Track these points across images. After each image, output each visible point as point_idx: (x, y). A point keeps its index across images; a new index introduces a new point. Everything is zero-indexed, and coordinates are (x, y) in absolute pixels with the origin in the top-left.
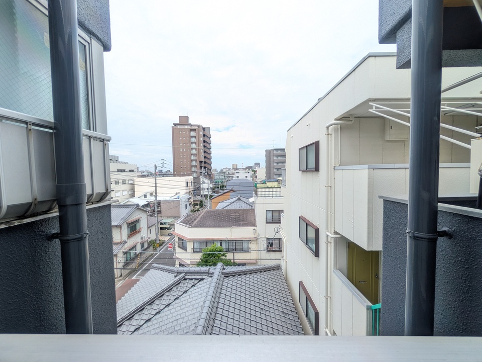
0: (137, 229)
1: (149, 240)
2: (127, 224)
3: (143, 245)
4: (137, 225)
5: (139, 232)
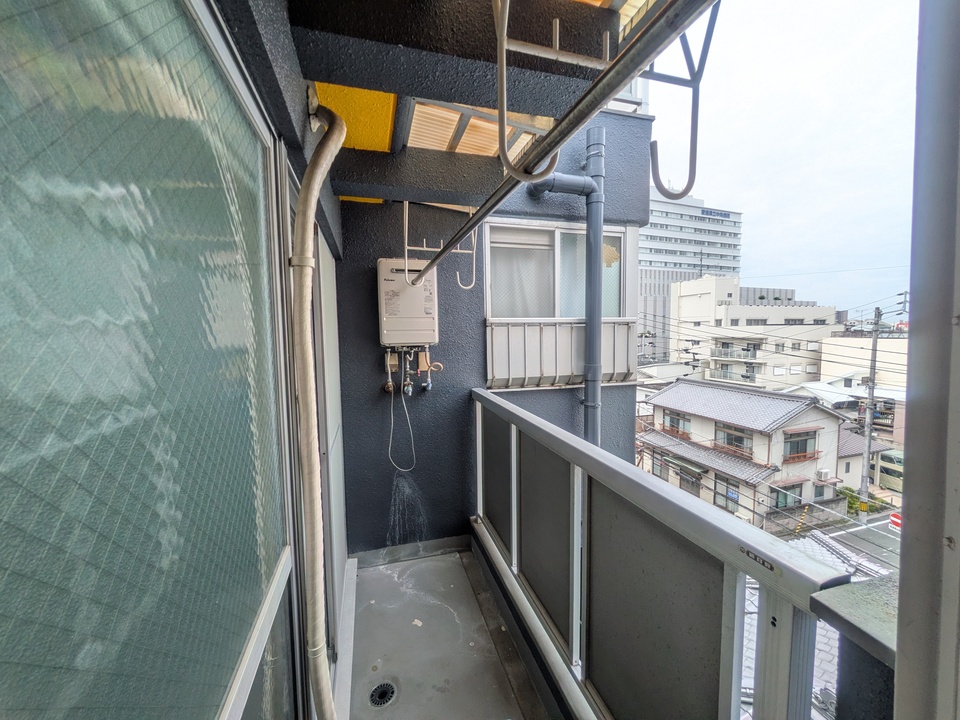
0: (809, 450)
1: (839, 486)
2: (785, 433)
3: (819, 490)
4: (810, 443)
5: (814, 458)
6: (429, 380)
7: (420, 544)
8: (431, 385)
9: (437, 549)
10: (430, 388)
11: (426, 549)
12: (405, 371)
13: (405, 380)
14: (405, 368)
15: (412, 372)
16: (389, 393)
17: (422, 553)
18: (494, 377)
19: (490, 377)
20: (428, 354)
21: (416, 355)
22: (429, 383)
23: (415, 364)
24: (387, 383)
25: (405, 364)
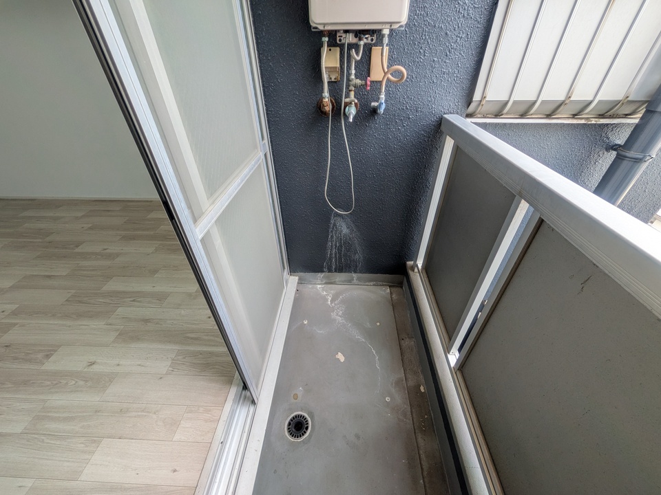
6: (383, 96)
7: (354, 275)
8: (383, 107)
9: (371, 281)
10: (382, 111)
11: (359, 279)
12: (349, 80)
13: (347, 96)
14: (349, 74)
15: (358, 82)
16: (325, 114)
17: (355, 281)
18: (483, 97)
19: (477, 96)
20: (386, 49)
21: (368, 50)
22: (382, 102)
23: (365, 67)
24: (322, 98)
25: (349, 68)
